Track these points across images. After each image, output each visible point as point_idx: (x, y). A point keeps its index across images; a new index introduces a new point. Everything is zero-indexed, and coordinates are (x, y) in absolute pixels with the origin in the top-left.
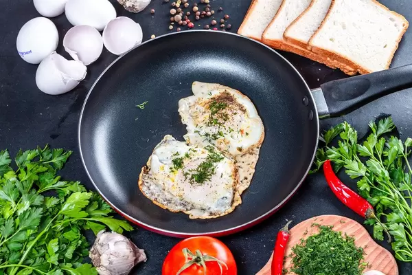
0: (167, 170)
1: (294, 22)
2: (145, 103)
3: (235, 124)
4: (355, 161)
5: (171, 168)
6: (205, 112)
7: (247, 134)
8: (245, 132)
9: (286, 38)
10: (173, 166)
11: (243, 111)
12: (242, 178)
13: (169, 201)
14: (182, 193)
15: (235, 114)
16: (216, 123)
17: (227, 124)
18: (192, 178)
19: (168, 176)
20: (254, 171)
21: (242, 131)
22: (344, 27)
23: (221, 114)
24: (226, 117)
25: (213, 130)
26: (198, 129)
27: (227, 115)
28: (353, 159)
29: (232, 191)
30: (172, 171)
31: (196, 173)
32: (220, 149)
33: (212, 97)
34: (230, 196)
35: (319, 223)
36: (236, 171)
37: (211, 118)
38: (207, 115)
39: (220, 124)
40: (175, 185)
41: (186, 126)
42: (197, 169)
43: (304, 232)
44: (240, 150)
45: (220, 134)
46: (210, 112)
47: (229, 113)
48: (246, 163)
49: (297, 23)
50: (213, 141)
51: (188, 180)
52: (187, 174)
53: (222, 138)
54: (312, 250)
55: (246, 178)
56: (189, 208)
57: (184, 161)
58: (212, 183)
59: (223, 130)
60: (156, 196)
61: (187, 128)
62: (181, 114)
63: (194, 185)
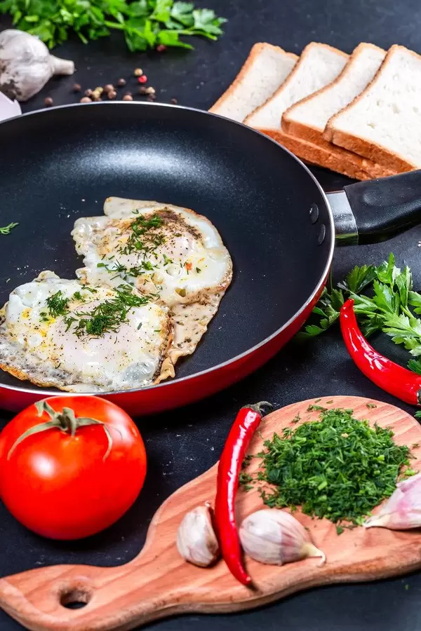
0: (35, 317)
1: (304, 100)
2: (12, 225)
3: (177, 252)
4: (403, 316)
5: (43, 314)
6: (121, 234)
7: (198, 270)
8: (194, 267)
9: (286, 123)
10: (47, 310)
11: (194, 235)
12: (180, 339)
13: (33, 370)
14: (58, 352)
15: (179, 235)
16: (141, 248)
17: (161, 250)
18: (81, 325)
19: (36, 328)
20: (205, 329)
21: (188, 266)
22: (396, 111)
23: (152, 235)
24: (160, 240)
25: (132, 260)
26: (105, 262)
27: (162, 237)
28: (400, 312)
29: (157, 358)
30: (46, 320)
31: (89, 318)
32: (143, 292)
33: (138, 216)
34: (153, 364)
35: (325, 406)
36: (170, 326)
37: (131, 241)
38: (125, 238)
39: (147, 249)
40: (48, 342)
41: (83, 257)
42: (93, 313)
43: (293, 418)
44: (182, 293)
45: (146, 266)
46: (131, 232)
47: (167, 233)
48: (192, 318)
49: (310, 102)
50: (131, 279)
51: (72, 330)
52: (73, 319)
53: (148, 273)
54: (305, 439)
55: (188, 340)
56: (69, 381)
57: (69, 304)
58: (119, 336)
59: (152, 261)
60: (8, 360)
61: (84, 260)
62: (76, 238)
63: (82, 338)
